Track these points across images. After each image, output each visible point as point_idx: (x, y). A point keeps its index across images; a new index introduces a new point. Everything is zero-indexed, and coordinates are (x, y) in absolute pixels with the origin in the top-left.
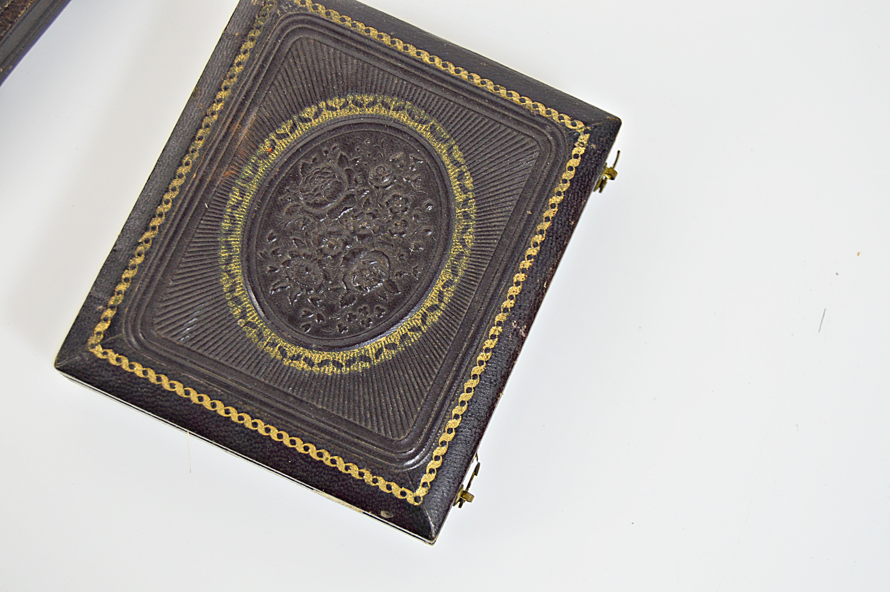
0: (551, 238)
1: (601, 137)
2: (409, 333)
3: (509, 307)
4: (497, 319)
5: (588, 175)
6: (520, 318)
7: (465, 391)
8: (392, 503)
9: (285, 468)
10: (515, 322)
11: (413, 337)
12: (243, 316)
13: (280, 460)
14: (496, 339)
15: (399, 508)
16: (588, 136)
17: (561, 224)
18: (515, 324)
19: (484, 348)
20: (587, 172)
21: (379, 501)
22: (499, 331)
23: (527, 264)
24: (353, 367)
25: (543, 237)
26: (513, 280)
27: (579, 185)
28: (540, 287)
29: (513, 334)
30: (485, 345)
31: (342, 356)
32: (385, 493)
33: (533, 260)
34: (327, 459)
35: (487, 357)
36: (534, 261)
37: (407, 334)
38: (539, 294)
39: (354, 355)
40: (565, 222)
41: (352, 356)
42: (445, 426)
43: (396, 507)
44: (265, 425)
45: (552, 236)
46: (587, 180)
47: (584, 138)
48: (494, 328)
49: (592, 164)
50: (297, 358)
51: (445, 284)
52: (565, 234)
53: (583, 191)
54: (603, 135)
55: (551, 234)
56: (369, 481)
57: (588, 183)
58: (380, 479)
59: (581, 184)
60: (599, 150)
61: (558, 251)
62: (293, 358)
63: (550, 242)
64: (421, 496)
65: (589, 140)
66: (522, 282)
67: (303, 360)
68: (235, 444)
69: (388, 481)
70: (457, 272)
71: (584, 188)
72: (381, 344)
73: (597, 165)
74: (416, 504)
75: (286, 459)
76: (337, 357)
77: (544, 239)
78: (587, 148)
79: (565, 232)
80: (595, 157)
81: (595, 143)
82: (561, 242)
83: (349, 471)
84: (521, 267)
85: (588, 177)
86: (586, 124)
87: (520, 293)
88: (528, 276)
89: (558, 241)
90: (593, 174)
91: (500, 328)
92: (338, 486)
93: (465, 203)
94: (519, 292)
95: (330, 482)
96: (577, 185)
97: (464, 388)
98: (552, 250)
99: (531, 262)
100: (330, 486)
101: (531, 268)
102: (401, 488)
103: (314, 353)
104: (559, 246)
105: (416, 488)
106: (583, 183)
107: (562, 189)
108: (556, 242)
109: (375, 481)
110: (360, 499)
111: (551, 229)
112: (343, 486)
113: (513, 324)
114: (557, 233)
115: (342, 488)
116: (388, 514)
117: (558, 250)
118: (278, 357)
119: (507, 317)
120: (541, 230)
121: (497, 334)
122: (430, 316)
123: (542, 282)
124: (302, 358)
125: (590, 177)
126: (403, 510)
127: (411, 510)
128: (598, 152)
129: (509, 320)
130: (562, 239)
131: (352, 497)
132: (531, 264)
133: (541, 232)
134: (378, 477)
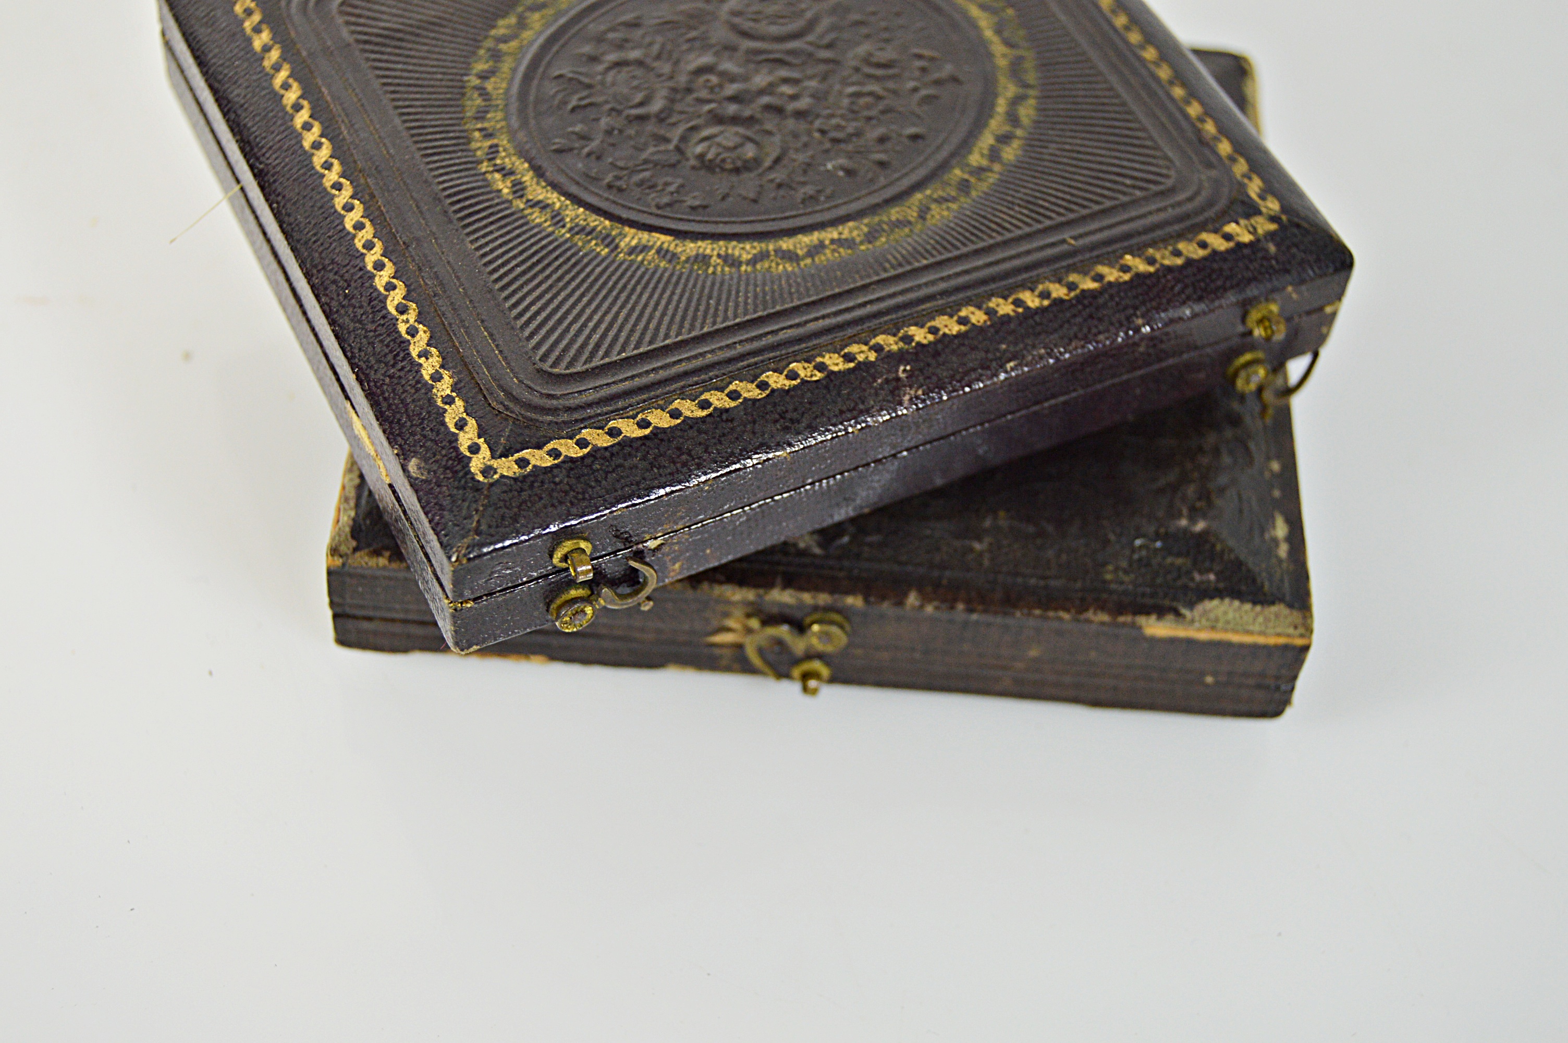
0: (1080, 307)
1: (1297, 246)
2: (714, 258)
3: (917, 339)
4: (880, 339)
5: (1227, 278)
6: (921, 370)
7: (726, 391)
8: (444, 452)
9: (332, 299)
10: (908, 368)
11: (715, 267)
12: (484, 76)
13: (334, 282)
14: (852, 365)
15: (446, 468)
16: (1273, 227)
17: (1117, 304)
18: (905, 371)
19: (819, 359)
20: (1229, 273)
21: (425, 436)
22: (867, 358)
23: (1005, 308)
24: (579, 239)
25: (1067, 295)
26: (959, 310)
27: (1199, 277)
28: (1000, 358)
29: (887, 381)
30: (823, 357)
31: (577, 216)
32: (447, 428)
33: (1020, 310)
34: (407, 321)
35: (812, 376)
36: (1022, 314)
37: (711, 257)
38: (988, 368)
39: (597, 226)
40: (1126, 308)
41: (592, 224)
42: (642, 411)
43: (444, 463)
44: (362, 217)
45: (1085, 307)
46: (1219, 283)
47: (1264, 226)
48: (865, 348)
49: (1247, 268)
50: (507, 173)
51: (839, 240)
52: (1112, 324)
53: (1199, 293)
54: (1302, 247)
55: (1086, 302)
56: (439, 394)
57: (1217, 289)
58: (459, 403)
59: (1203, 280)
60: (1277, 262)
61: (1076, 337)
62: (500, 169)
63: (1074, 311)
64: (499, 471)
65: (1271, 235)
66: (973, 325)
67: (512, 181)
68: (292, 219)
69: (467, 414)
70: (876, 238)
71: (1204, 290)
72: (655, 243)
73: (1255, 279)
74: (480, 478)
75: (345, 285)
76: (567, 212)
77: (1067, 298)
78: (1258, 240)
79: (1114, 320)
80: (1262, 266)
81: (1278, 245)
82: (1094, 330)
83: (422, 361)
84: (992, 304)
85: (1224, 282)
86: (1284, 209)
87: (955, 337)
88: (991, 326)
89: (1090, 321)
90: (1238, 285)
91: (872, 356)
92: (383, 375)
93: (980, 171)
94: (954, 333)
95: (379, 361)
96: (1194, 275)
97: (727, 386)
98: (1066, 326)
99: (1014, 311)
100: (371, 367)
101: (1007, 319)
102: (479, 437)
103: (538, 183)
104: (1085, 330)
105: (505, 455)
106: (1208, 281)
107: (1163, 257)
108: (1085, 320)
109: (449, 401)
110: (398, 416)
111: (1092, 294)
112: (391, 377)
113: (902, 368)
114: (1097, 309)
115: (387, 380)
116: (419, 468)
117: (1080, 335)
118: (479, 153)
119: (900, 350)
120: (1073, 283)
121: (861, 358)
122: (772, 261)
123: (1008, 355)
124: (513, 178)
125: (1228, 284)
126: (450, 475)
127: (463, 482)
128: (1274, 262)
129: (901, 357)
130: (1101, 328)
131: (390, 405)
132: (1012, 314)
133: (1071, 287)
134: (457, 399)
